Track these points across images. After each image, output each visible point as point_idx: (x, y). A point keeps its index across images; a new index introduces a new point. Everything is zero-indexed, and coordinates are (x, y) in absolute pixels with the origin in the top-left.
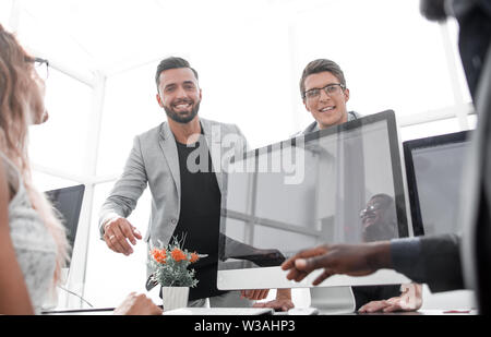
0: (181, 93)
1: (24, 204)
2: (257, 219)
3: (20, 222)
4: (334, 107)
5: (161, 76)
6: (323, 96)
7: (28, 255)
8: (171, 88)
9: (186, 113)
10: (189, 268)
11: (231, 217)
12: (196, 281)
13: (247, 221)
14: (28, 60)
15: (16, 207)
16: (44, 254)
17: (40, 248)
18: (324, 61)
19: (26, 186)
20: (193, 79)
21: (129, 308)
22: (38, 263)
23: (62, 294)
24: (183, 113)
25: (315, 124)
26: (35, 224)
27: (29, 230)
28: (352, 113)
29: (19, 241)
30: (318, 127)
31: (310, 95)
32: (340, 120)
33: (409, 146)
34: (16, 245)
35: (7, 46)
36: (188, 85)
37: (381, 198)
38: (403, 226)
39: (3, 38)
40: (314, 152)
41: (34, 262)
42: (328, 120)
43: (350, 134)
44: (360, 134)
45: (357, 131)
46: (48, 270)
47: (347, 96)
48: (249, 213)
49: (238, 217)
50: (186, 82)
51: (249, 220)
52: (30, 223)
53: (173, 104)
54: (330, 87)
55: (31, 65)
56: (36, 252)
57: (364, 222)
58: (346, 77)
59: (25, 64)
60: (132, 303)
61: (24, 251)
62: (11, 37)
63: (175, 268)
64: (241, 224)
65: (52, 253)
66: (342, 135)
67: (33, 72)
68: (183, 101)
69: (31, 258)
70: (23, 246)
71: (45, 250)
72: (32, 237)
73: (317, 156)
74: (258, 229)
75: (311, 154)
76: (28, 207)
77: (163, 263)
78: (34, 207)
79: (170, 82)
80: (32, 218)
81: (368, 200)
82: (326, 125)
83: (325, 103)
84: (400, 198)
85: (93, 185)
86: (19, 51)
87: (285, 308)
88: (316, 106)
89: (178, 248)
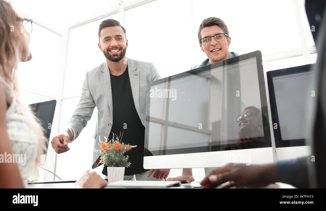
0: (114, 43)
1: (16, 112)
2: (170, 122)
4: (220, 49)
5: (102, 31)
6: (213, 41)
7: (19, 145)
8: (108, 39)
9: (117, 55)
10: (125, 155)
11: (152, 121)
12: (130, 164)
13: (163, 124)
14: (19, 19)
15: (11, 114)
16: (30, 144)
18: (214, 18)
19: (17, 101)
20: (122, 34)
21: (85, 181)
22: (26, 150)
23: (41, 171)
24: (115, 55)
25: (208, 60)
26: (23, 125)
27: (20, 128)
28: (232, 53)
29: (13, 136)
30: (210, 62)
31: (204, 41)
32: (224, 58)
33: (271, 74)
34: (11, 138)
35: (5, 10)
37: (251, 109)
38: (266, 128)
39: (2, 5)
40: (207, 79)
41: (23, 148)
42: (216, 58)
43: (231, 66)
44: (238, 67)
45: (236, 65)
46: (32, 154)
47: (229, 42)
48: (164, 119)
49: (157, 121)
50: (117, 36)
51: (165, 124)
52: (20, 124)
53: (109, 50)
54: (218, 36)
55: (21, 23)
56: (24, 142)
57: (240, 124)
58: (229, 29)
59: (16, 22)
60: (87, 178)
61: (16, 142)
62: (8, 4)
63: (116, 155)
65: (35, 144)
66: (226, 67)
67: (22, 28)
68: (115, 48)
69: (21, 147)
70: (16, 139)
71: (30, 141)
73: (209, 81)
74: (170, 129)
75: (205, 80)
76: (18, 114)
77: (108, 151)
78: (22, 114)
79: (107, 35)
80: (21, 121)
81: (243, 110)
82: (215, 61)
83: (214, 46)
84: (264, 109)
85: (62, 100)
86: (13, 14)
87: (188, 181)
88: (209, 48)
89: (117, 142)
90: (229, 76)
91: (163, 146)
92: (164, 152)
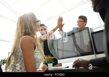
3: (36, 53)
8: (42, 30)
10: (52, 60)
17: (39, 58)
20: (46, 28)
29: (36, 57)
33: (92, 33)
36: (45, 29)
43: (80, 32)
44: (82, 32)
45: (81, 32)
48: (62, 49)
49: (60, 50)
51: (63, 51)
52: (38, 53)
61: (37, 59)
63: (50, 60)
64: (61, 51)
66: (79, 33)
69: (38, 60)
70: (37, 58)
72: (38, 56)
77: (47, 59)
89: (50, 56)
90: (80, 35)
91: (63, 56)
92: (63, 58)
